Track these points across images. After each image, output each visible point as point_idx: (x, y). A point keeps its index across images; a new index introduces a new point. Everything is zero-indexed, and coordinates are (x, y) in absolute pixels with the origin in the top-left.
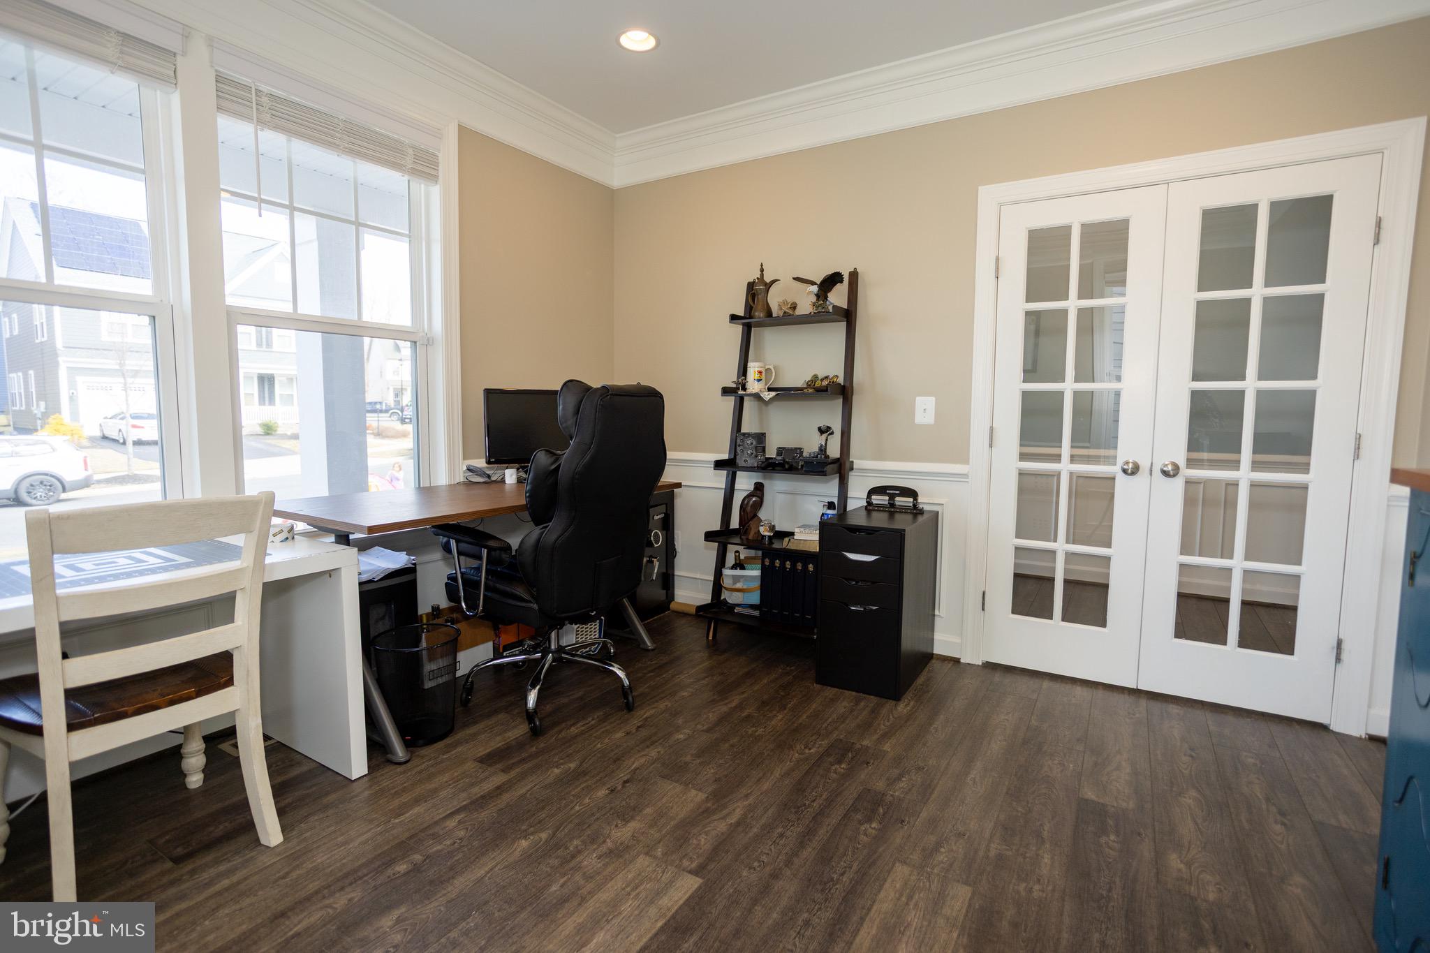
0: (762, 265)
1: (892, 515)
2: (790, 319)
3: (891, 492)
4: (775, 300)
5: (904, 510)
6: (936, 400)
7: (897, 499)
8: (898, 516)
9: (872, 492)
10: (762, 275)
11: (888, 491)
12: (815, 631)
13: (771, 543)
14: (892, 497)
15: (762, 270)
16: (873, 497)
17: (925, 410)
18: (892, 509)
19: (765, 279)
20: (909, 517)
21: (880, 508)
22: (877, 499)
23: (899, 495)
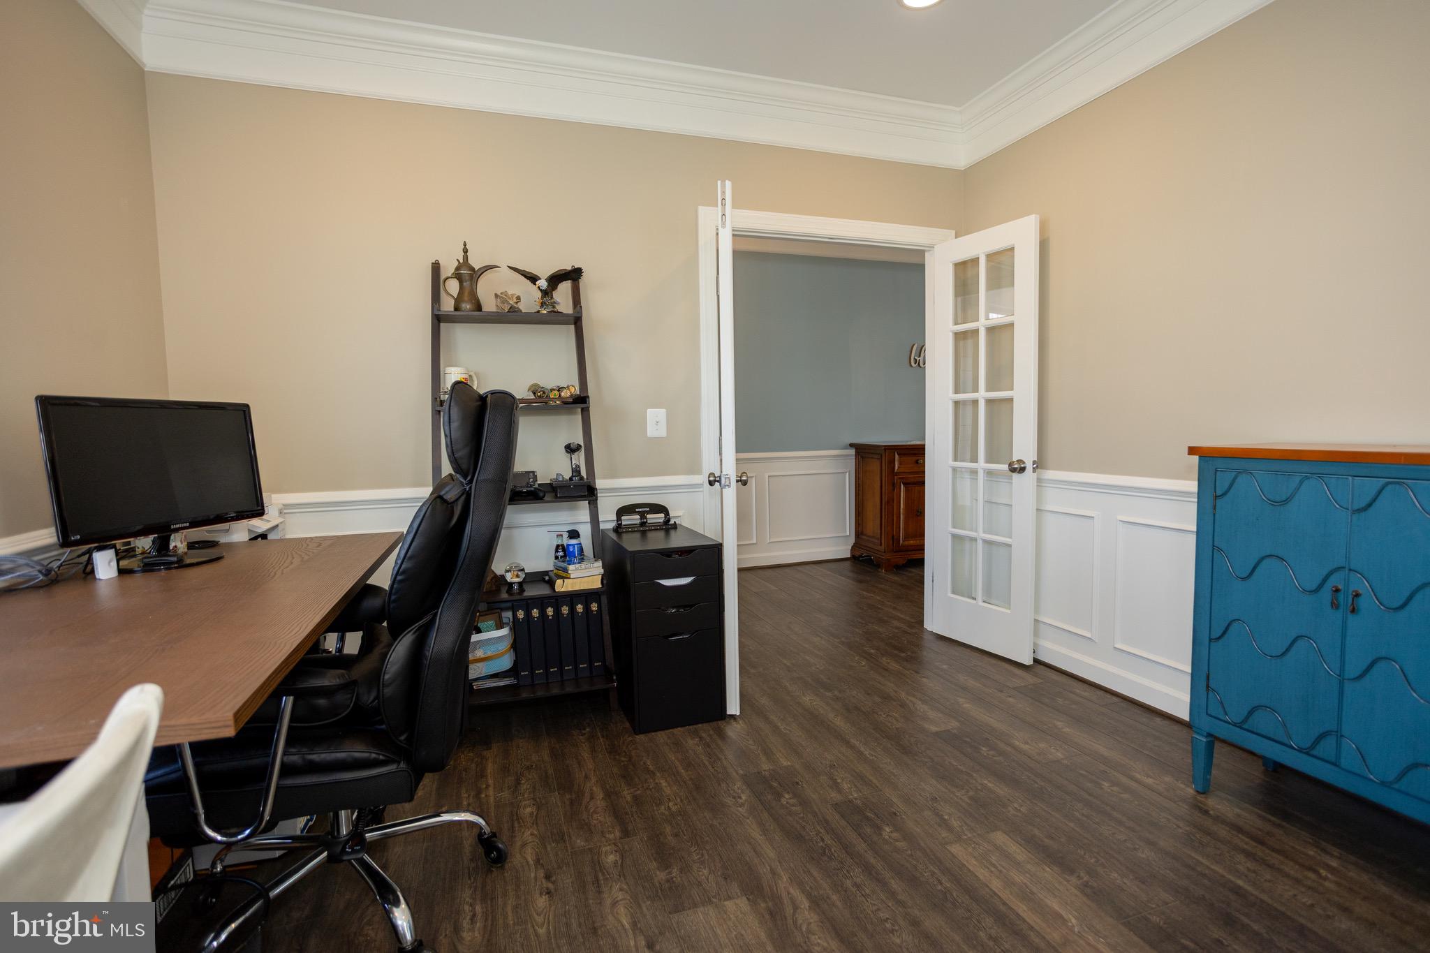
0: (465, 245)
1: (644, 533)
2: (511, 316)
3: (640, 510)
4: (486, 291)
5: (657, 528)
6: (667, 411)
7: (648, 516)
8: (651, 535)
9: (622, 512)
10: (466, 258)
11: (637, 510)
12: (615, 678)
13: (522, 590)
14: (643, 515)
15: (465, 251)
16: (623, 518)
17: (656, 422)
18: (644, 526)
19: (469, 261)
20: (661, 534)
21: (631, 529)
22: (627, 520)
23: (648, 513)
